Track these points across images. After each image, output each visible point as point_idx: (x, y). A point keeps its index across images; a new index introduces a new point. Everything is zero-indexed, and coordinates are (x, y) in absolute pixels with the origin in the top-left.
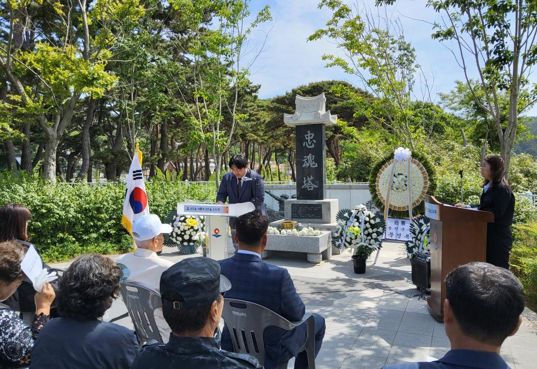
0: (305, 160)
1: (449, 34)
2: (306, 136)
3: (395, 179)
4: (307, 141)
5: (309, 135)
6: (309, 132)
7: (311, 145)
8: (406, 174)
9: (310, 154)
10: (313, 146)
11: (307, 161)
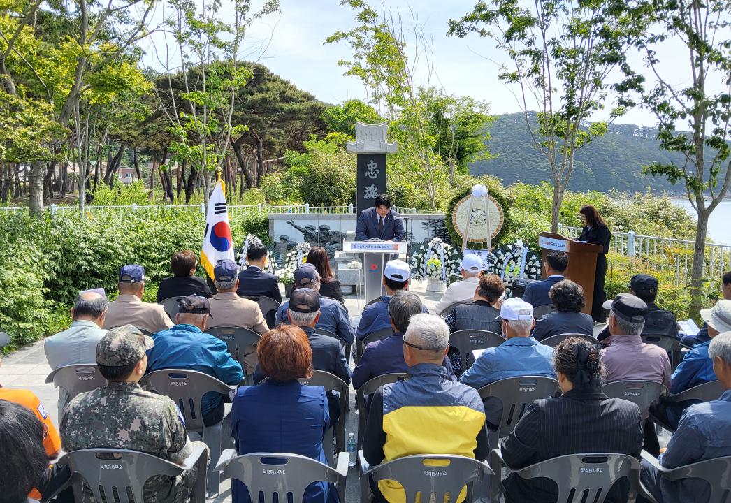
0: (366, 191)
1: (514, 78)
2: (368, 165)
3: (474, 214)
4: (370, 171)
5: (372, 164)
6: (372, 161)
7: (374, 175)
8: (483, 209)
9: (373, 185)
10: (376, 177)
11: (369, 192)
